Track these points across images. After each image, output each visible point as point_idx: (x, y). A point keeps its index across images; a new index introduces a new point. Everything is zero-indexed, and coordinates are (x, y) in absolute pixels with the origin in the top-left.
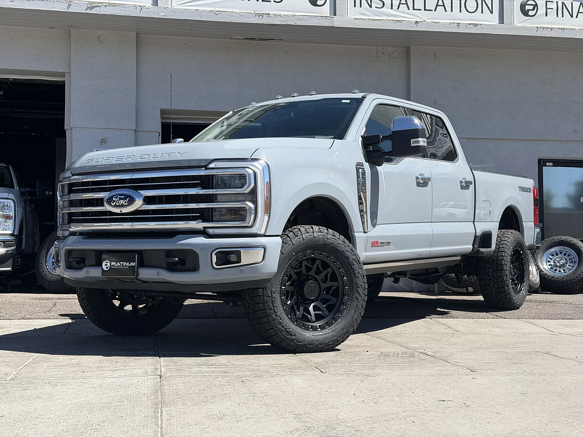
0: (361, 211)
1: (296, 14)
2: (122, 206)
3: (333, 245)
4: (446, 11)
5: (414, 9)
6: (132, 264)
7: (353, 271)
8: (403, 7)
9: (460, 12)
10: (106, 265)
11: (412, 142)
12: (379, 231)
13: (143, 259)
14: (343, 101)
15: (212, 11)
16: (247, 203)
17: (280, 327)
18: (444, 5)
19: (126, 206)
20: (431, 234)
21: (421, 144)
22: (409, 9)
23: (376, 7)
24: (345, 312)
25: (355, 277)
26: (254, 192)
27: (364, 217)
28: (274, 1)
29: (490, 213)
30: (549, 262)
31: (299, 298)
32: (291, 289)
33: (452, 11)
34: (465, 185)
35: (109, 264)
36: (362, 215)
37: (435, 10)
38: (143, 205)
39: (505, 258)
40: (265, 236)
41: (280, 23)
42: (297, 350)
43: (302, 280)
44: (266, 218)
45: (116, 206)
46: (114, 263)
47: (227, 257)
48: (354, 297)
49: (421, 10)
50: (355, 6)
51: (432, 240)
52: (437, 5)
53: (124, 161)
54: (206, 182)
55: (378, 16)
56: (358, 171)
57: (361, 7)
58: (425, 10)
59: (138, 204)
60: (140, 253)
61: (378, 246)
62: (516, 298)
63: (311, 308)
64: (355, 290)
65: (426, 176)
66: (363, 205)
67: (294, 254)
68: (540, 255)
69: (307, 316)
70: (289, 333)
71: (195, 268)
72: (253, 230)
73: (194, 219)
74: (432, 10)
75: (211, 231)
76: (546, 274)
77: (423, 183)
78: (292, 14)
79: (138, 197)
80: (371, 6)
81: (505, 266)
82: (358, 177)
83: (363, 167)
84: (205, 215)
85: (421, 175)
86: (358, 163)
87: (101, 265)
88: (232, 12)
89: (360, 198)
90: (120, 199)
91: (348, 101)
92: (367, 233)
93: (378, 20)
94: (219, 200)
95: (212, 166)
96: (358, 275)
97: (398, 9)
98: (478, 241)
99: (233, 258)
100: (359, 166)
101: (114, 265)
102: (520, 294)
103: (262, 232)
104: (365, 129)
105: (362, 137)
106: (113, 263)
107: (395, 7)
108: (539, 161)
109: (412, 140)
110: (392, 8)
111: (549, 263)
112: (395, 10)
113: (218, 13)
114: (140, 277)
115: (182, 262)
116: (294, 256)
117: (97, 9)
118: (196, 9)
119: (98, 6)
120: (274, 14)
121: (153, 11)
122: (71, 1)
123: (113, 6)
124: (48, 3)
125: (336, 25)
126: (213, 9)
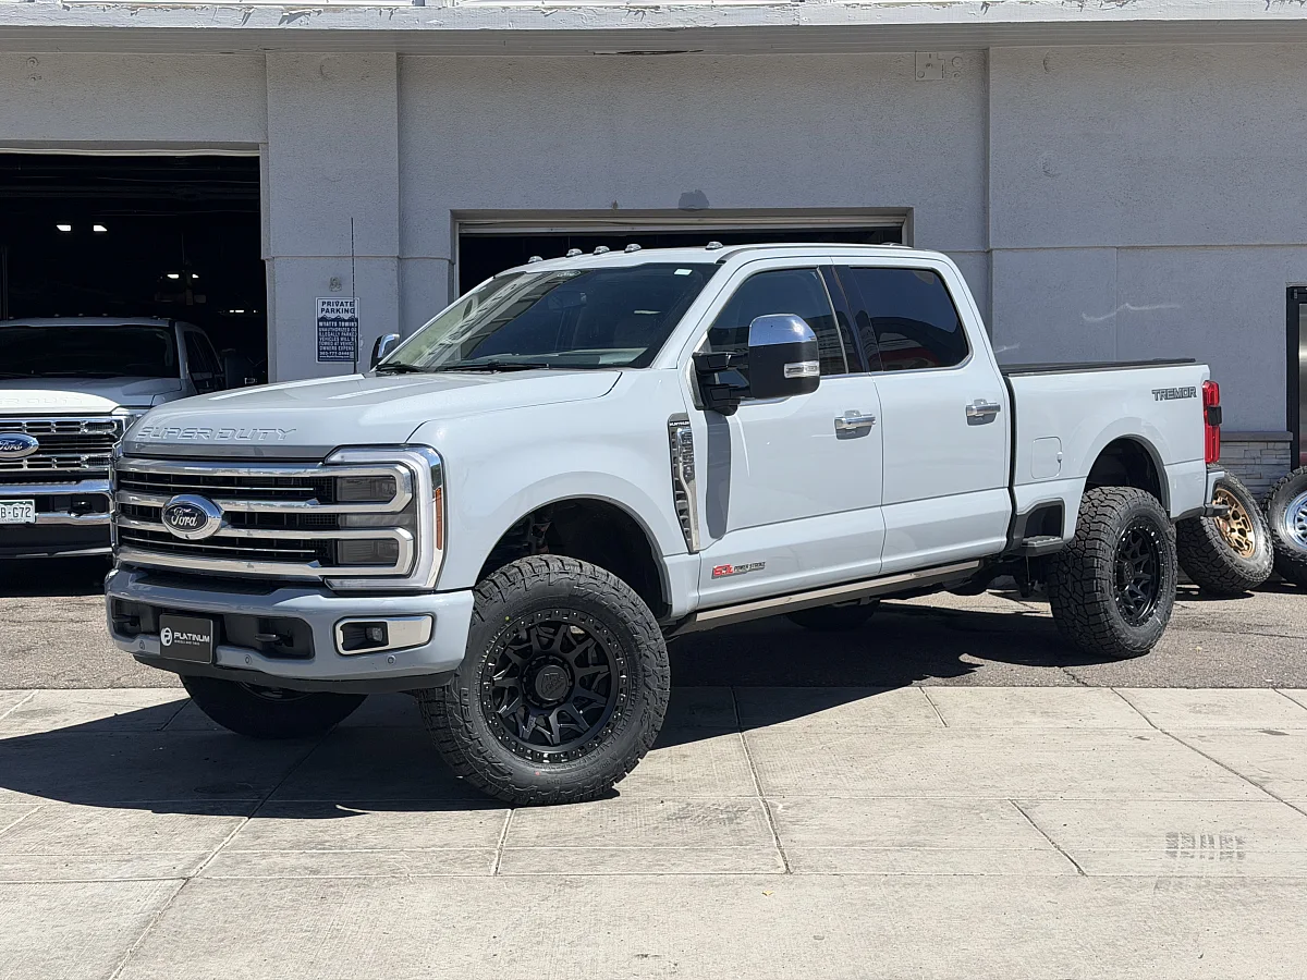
0: (681, 512)
1: (718, 3)
2: (187, 527)
3: (590, 597)
6: (206, 639)
7: (637, 645)
10: (166, 636)
11: (785, 370)
12: (733, 545)
13: (225, 631)
14: (679, 272)
15: (535, 9)
16: (400, 530)
17: (479, 759)
19: (193, 527)
20: (877, 533)
21: (805, 374)
24: (619, 725)
25: (641, 657)
26: (411, 507)
27: (689, 522)
29: (1059, 461)
30: (1300, 520)
31: (529, 697)
32: (510, 682)
34: (983, 415)
35: (170, 634)
36: (684, 520)
38: (223, 526)
39: (1100, 554)
40: (435, 592)
41: (681, 25)
42: (517, 801)
43: (534, 663)
44: (439, 554)
45: (178, 526)
46: (179, 635)
47: (364, 634)
48: (640, 695)
51: (883, 543)
53: (195, 439)
54: (324, 490)
56: (672, 434)
59: (213, 526)
60: (218, 618)
61: (731, 574)
62: (1132, 634)
63: (553, 718)
64: (640, 682)
65: (864, 412)
66: (686, 498)
67: (507, 618)
68: (1281, 506)
69: (543, 734)
70: (499, 771)
71: (307, 654)
72: (411, 583)
73: (305, 559)
75: (336, 583)
76: (1288, 550)
77: (854, 430)
78: (709, 3)
79: (212, 512)
81: (1098, 571)
82: (672, 445)
83: (687, 423)
84: (325, 554)
85: (848, 413)
86: (673, 416)
87: (159, 634)
88: (579, 7)
89: (677, 486)
90: (186, 515)
91: (687, 272)
92: (697, 552)
93: (898, 4)
94: (348, 525)
95: (336, 458)
96: (648, 653)
98: (1021, 526)
99: (376, 634)
100: (677, 422)
101: (178, 638)
102: (1147, 624)
103: (430, 585)
104: (706, 336)
105: (695, 357)
106: (177, 634)
108: (1290, 291)
109: (786, 367)
111: (1300, 523)
113: (549, 12)
114: (221, 662)
115: (289, 640)
116: (508, 622)
117: (302, 18)
118: (504, 8)
119: (303, 14)
120: (669, 7)
121: (415, 15)
122: (250, 7)
123: (334, 11)
124: (204, 12)
125: (804, 21)
126: (539, 4)
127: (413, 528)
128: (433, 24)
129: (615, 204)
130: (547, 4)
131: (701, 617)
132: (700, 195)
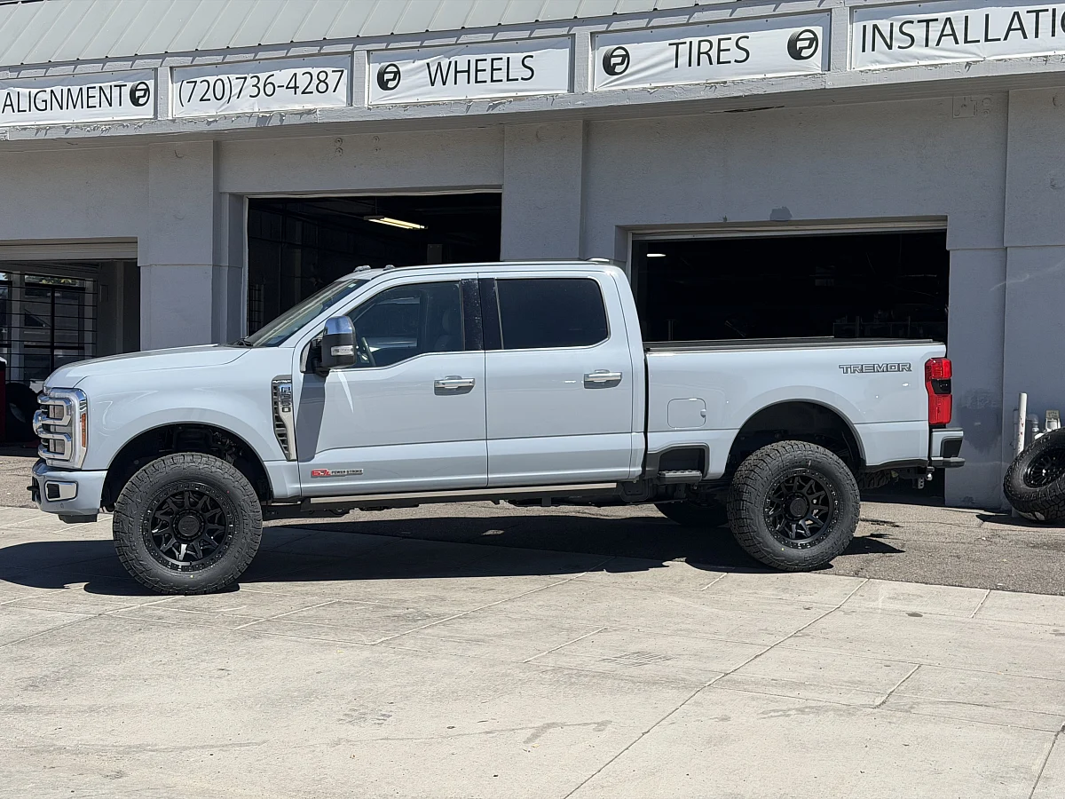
0: (280, 435)
1: (768, 76)
4: (1025, 37)
5: (966, 41)
8: (948, 41)
9: (1053, 35)
11: (332, 351)
15: (644, 89)
18: (1022, 29)
22: (957, 42)
23: (899, 47)
26: (71, 423)
28: (736, 61)
29: (704, 416)
33: (1037, 36)
37: (1005, 39)
40: (81, 470)
41: (741, 94)
44: (84, 450)
49: (979, 41)
50: (864, 51)
52: (1010, 29)
55: (902, 61)
57: (873, 50)
58: (987, 40)
61: (330, 476)
72: (70, 465)
74: (999, 40)
78: (762, 76)
80: (890, 47)
82: (274, 394)
83: (289, 381)
88: (673, 86)
89: (277, 420)
92: (294, 460)
93: (900, 68)
97: (938, 44)
100: (280, 381)
103: (79, 467)
107: (932, 43)
110: (927, 45)
112: (932, 48)
113: (653, 91)
117: (501, 106)
118: (624, 90)
119: (501, 103)
120: (733, 82)
121: (568, 99)
122: (471, 100)
123: (520, 100)
124: (445, 106)
125: (829, 85)
126: (647, 86)
127: (70, 436)
128: (579, 104)
129: (725, 219)
130: (653, 85)
131: (313, 500)
132: (785, 210)
